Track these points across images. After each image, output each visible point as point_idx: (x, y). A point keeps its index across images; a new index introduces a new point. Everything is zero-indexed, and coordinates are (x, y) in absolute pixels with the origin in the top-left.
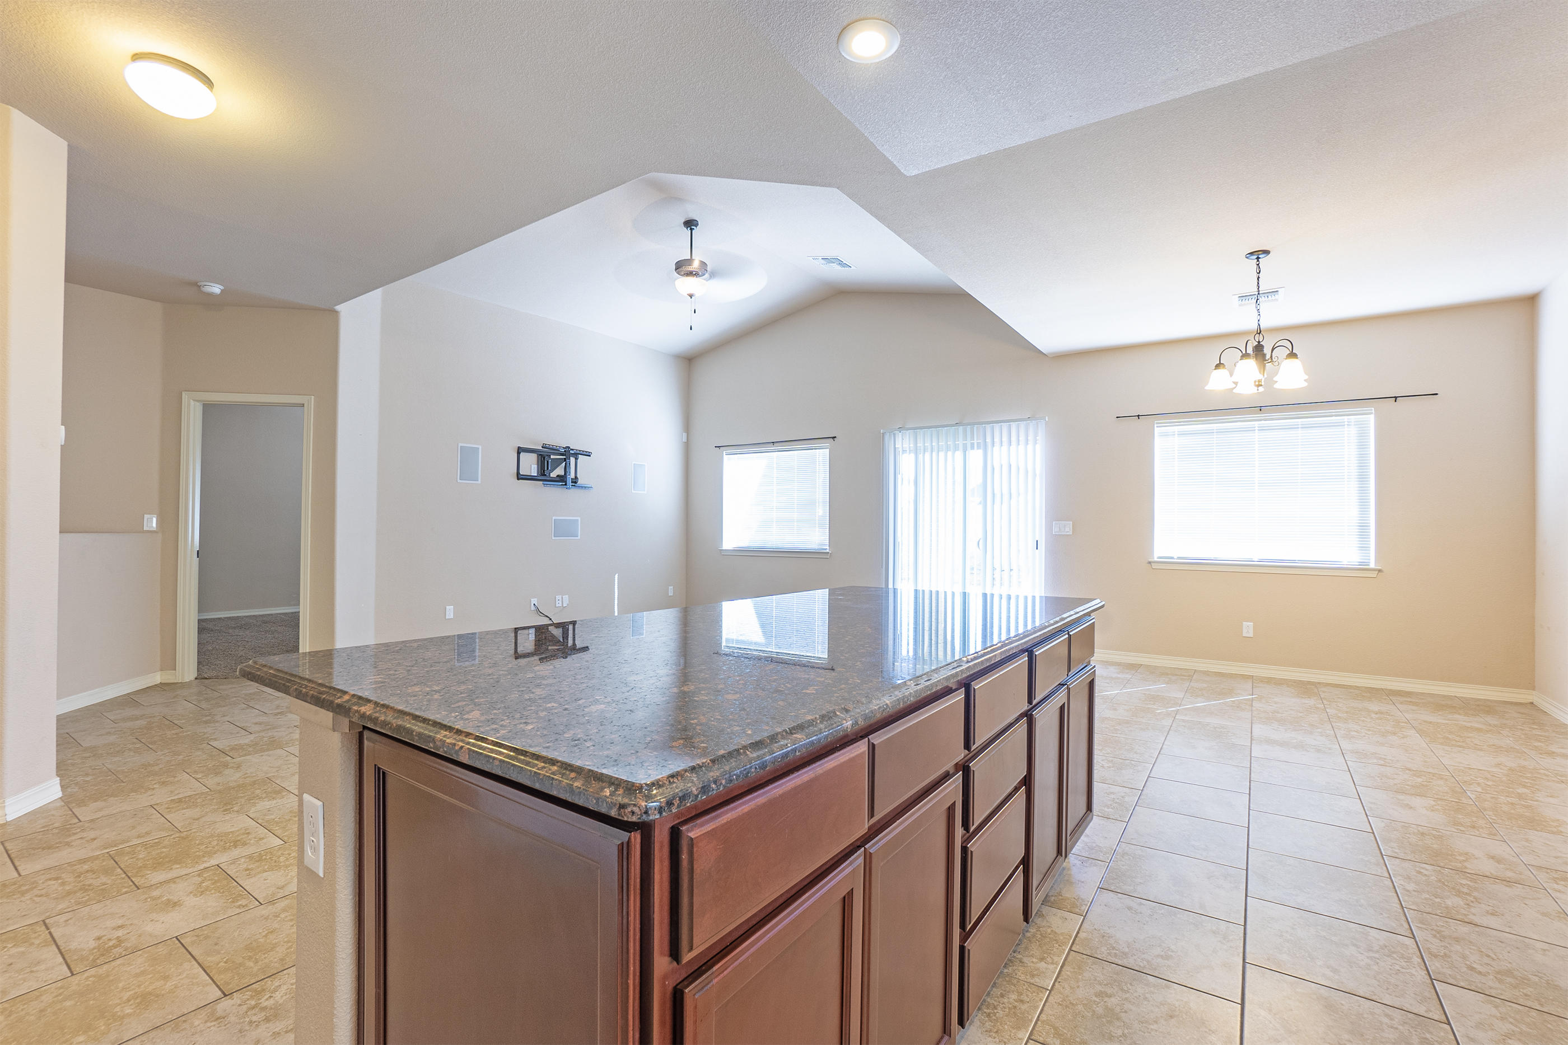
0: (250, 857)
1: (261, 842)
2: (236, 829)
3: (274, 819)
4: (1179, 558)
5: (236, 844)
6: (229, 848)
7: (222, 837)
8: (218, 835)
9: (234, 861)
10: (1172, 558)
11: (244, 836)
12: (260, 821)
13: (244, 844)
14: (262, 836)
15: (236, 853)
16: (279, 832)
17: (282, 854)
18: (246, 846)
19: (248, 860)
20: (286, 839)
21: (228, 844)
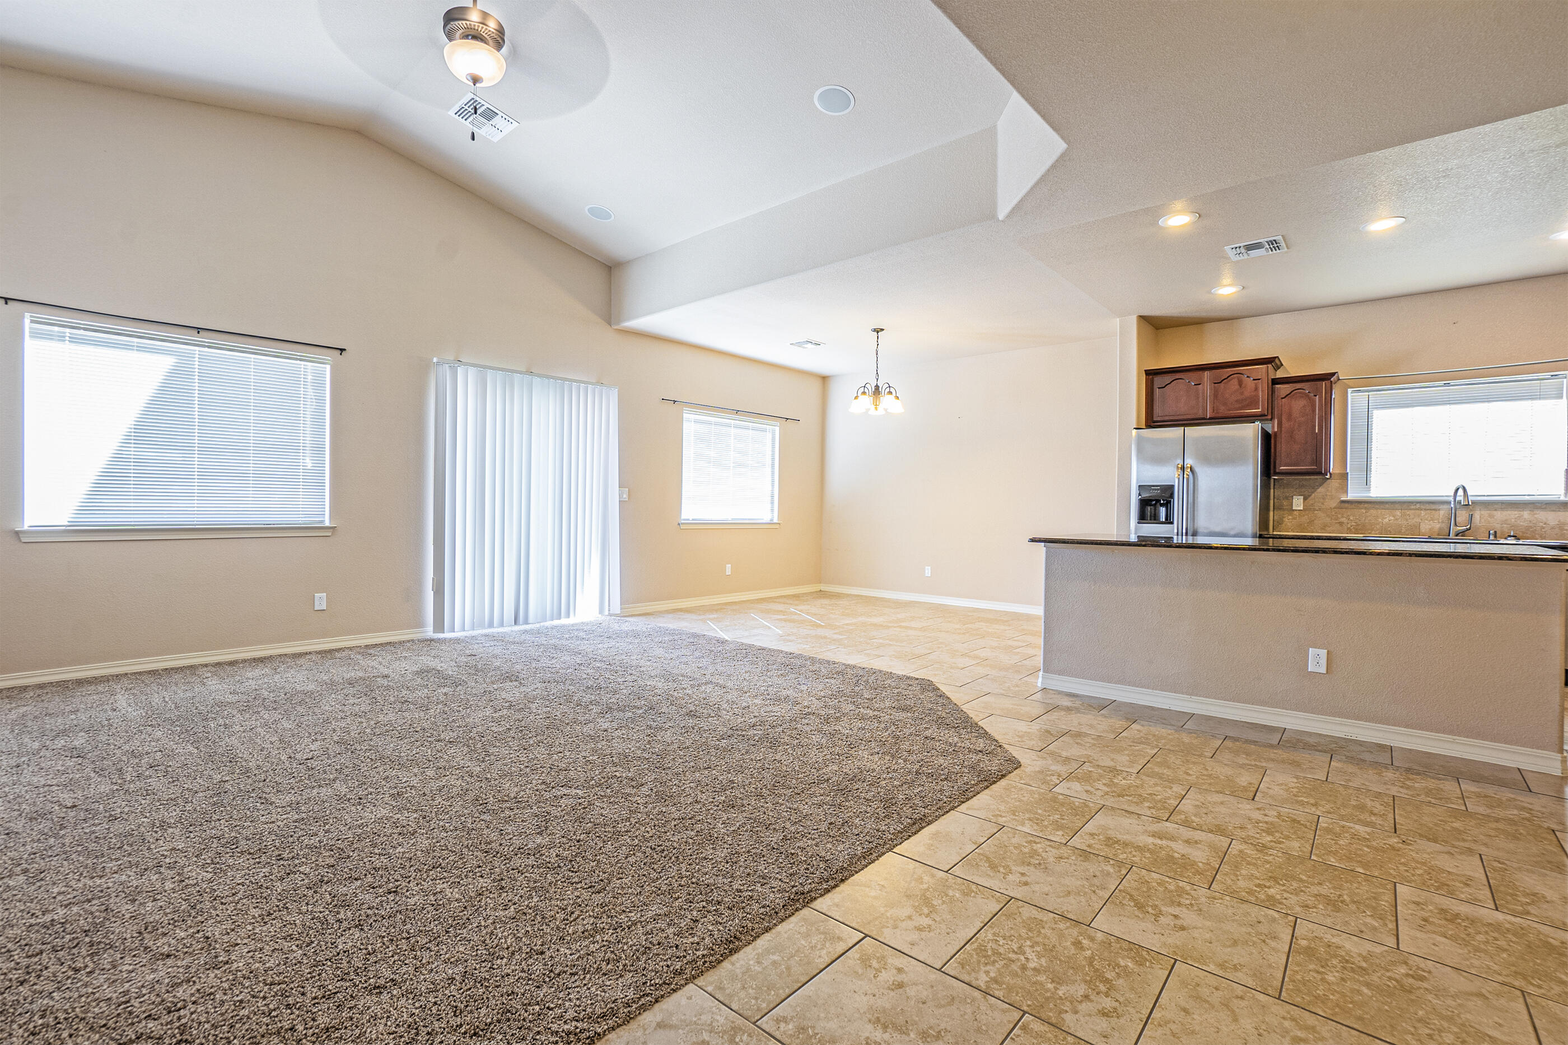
0: (1451, 894)
1: (1421, 901)
2: (1434, 936)
3: (1372, 916)
4: (693, 520)
5: (1454, 918)
6: (1468, 918)
7: (1464, 940)
8: (1466, 944)
9: (1473, 901)
10: (688, 520)
11: (1434, 920)
12: (1391, 926)
13: (1443, 911)
14: (1412, 906)
15: (1464, 909)
16: (1388, 897)
17: (1413, 875)
18: (1445, 907)
19: (1457, 893)
20: (1390, 886)
21: (1463, 924)
